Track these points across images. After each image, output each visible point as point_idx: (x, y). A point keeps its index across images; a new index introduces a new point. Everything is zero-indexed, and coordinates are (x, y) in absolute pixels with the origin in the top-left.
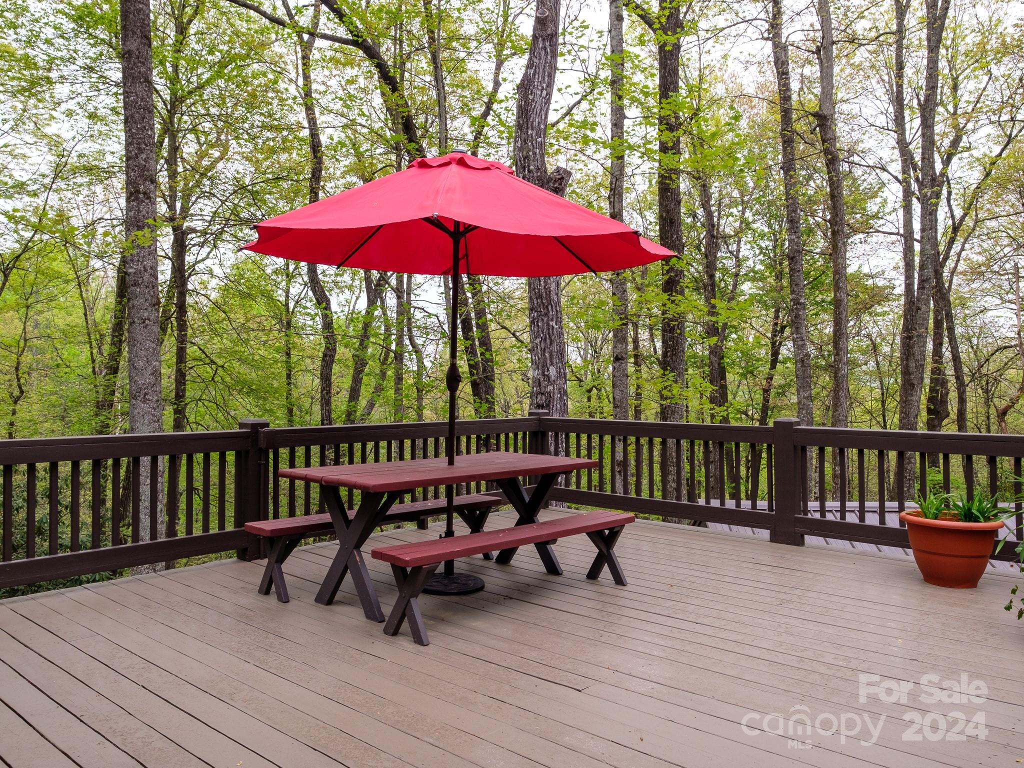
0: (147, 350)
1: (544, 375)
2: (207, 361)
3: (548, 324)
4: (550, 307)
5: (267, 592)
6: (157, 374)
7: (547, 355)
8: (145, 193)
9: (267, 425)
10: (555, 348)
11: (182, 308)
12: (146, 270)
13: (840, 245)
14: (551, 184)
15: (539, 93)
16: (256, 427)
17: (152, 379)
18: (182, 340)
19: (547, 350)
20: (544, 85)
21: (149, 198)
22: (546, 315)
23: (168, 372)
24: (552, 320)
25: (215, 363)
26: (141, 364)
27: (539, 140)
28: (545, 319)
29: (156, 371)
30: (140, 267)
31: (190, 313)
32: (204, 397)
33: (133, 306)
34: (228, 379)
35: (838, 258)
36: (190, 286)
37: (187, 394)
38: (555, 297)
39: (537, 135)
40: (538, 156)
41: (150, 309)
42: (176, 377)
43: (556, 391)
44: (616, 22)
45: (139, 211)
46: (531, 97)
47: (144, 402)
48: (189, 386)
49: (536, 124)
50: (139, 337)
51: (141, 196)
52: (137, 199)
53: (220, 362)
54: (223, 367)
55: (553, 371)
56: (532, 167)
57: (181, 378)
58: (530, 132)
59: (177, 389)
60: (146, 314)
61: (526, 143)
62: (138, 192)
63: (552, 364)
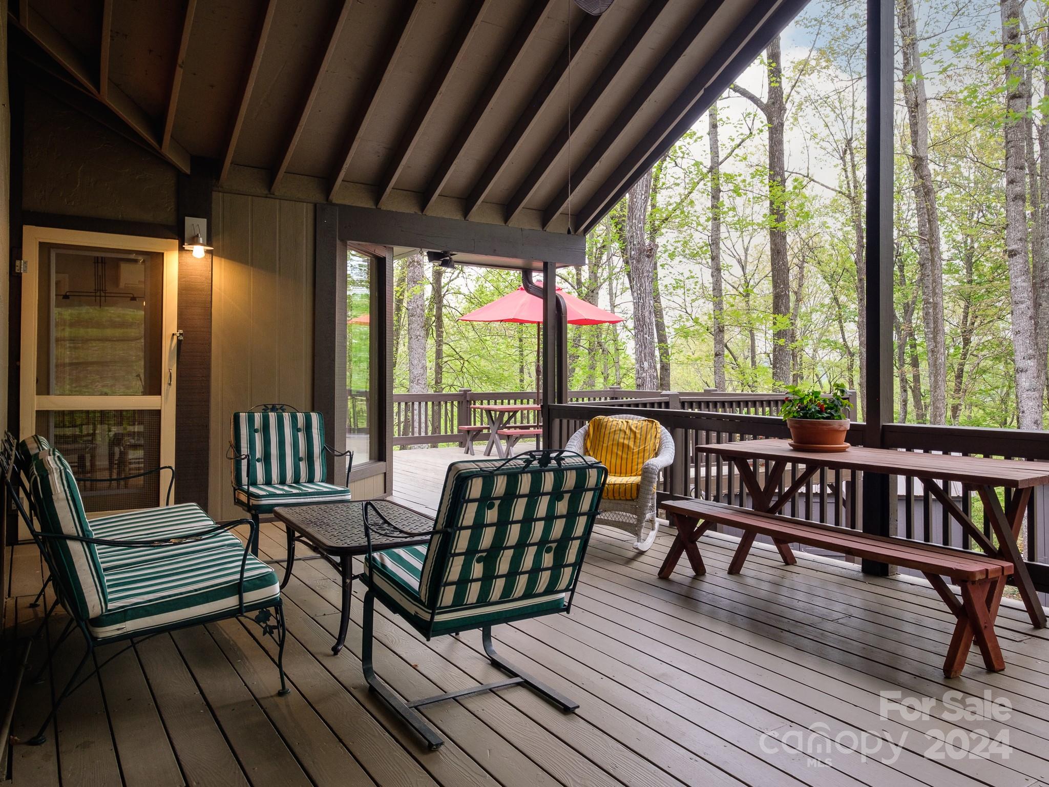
0: (419, 354)
1: (641, 367)
2: (457, 357)
3: (643, 337)
4: (644, 326)
5: (467, 453)
6: (424, 368)
7: (643, 355)
8: (417, 262)
9: (471, 391)
10: (647, 350)
11: (439, 318)
12: (418, 307)
13: (936, 259)
14: (645, 253)
15: (640, 197)
16: (465, 391)
17: (422, 371)
18: (439, 343)
19: (643, 352)
20: (643, 192)
21: (420, 264)
22: (642, 331)
23: (431, 364)
24: (646, 334)
25: (463, 359)
26: (416, 362)
27: (640, 225)
28: (642, 334)
29: (424, 366)
30: (415, 305)
31: (445, 321)
32: (455, 383)
33: (411, 328)
34: (472, 370)
35: (935, 270)
36: (445, 302)
37: (443, 381)
38: (648, 321)
39: (638, 222)
40: (639, 235)
41: (420, 329)
42: (436, 369)
43: (648, 377)
44: (712, 129)
45: (415, 273)
46: (635, 200)
47: (417, 385)
48: (445, 375)
49: (638, 216)
50: (414, 346)
51: (416, 264)
52: (413, 265)
53: (466, 357)
54: (467, 361)
55: (646, 365)
56: (635, 242)
57: (439, 369)
58: (634, 221)
59: (436, 377)
60: (418, 333)
61: (632, 228)
62: (414, 261)
63: (646, 360)
